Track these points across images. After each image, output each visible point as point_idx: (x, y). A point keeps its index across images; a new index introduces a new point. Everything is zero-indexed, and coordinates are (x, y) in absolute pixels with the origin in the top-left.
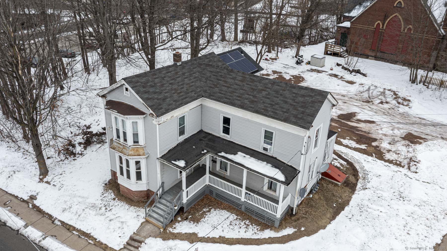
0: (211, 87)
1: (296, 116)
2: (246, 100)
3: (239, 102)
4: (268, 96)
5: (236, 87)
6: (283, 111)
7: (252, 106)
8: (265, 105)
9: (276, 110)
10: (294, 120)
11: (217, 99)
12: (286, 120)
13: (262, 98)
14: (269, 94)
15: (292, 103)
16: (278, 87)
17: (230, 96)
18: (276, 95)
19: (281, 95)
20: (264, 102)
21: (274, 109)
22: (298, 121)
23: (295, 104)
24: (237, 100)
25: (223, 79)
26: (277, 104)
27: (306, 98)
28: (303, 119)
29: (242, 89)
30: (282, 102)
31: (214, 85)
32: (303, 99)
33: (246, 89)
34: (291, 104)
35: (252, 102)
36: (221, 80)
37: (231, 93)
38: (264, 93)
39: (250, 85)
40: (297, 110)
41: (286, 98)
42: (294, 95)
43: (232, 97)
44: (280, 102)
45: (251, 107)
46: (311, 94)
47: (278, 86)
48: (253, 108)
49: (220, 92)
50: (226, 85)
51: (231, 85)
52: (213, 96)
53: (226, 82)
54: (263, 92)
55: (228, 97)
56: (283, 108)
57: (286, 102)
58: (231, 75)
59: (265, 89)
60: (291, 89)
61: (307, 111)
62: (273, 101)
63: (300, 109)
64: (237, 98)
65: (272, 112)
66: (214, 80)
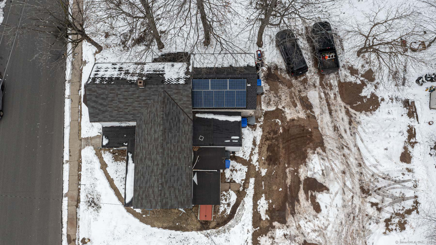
6: (140, 185)
8: (142, 170)
9: (140, 179)
13: (145, 164)
14: (149, 167)
15: (147, 187)
16: (156, 170)
18: (150, 173)
19: (151, 176)
20: (143, 167)
21: (140, 177)
23: (147, 189)
24: (140, 148)
25: (153, 124)
26: (144, 178)
27: (152, 195)
28: (138, 201)
29: (148, 145)
30: (146, 180)
31: (147, 121)
32: (151, 193)
33: (149, 148)
38: (149, 163)
39: (153, 148)
40: (143, 194)
41: (150, 181)
42: (153, 185)
44: (146, 178)
50: (149, 130)
51: (150, 134)
53: (151, 128)
55: (141, 140)
56: (142, 183)
57: (147, 183)
60: (157, 180)
61: (144, 200)
62: (145, 174)
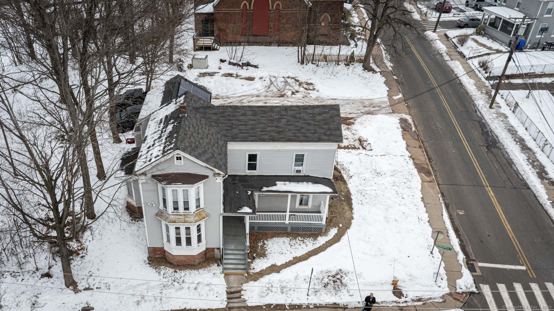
0: (228, 130)
1: (325, 134)
2: (272, 133)
3: (267, 136)
4: (289, 123)
5: (253, 122)
7: (281, 136)
8: (292, 131)
9: (305, 133)
10: (326, 138)
11: (243, 140)
12: (319, 140)
13: (285, 127)
14: (288, 121)
15: (315, 123)
17: (254, 133)
18: (296, 120)
19: (300, 118)
20: (289, 130)
21: (302, 133)
22: (330, 138)
23: (317, 123)
24: (263, 135)
25: (234, 118)
26: (302, 128)
27: (323, 115)
28: (333, 135)
29: (260, 123)
31: (229, 126)
32: (321, 117)
33: (264, 122)
34: (314, 125)
35: (279, 132)
36: (232, 120)
37: (253, 130)
38: (284, 121)
39: (265, 117)
40: (323, 128)
41: (306, 120)
42: (312, 115)
43: (256, 133)
45: (282, 138)
46: (325, 111)
47: (292, 110)
48: (284, 138)
49: (241, 132)
50: (241, 123)
51: (246, 122)
52: (237, 138)
53: (239, 120)
54: (282, 120)
55: (253, 135)
56: (309, 130)
57: (309, 124)
58: (239, 112)
59: (282, 117)
60: (305, 110)
61: (331, 127)
63: (324, 127)
64: (262, 133)
65: (303, 136)
66: (225, 122)
